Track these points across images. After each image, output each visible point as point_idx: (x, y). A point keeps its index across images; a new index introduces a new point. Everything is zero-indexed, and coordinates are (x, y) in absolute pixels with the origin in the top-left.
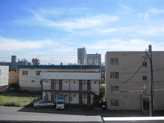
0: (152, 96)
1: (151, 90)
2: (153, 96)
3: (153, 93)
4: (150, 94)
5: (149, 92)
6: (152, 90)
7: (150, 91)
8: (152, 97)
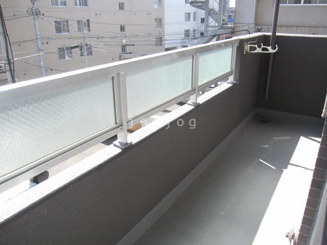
0: (11, 70)
1: (6, 58)
2: (14, 70)
3: (12, 65)
4: (8, 68)
5: (5, 64)
6: (9, 60)
7: (7, 62)
8: (13, 72)
